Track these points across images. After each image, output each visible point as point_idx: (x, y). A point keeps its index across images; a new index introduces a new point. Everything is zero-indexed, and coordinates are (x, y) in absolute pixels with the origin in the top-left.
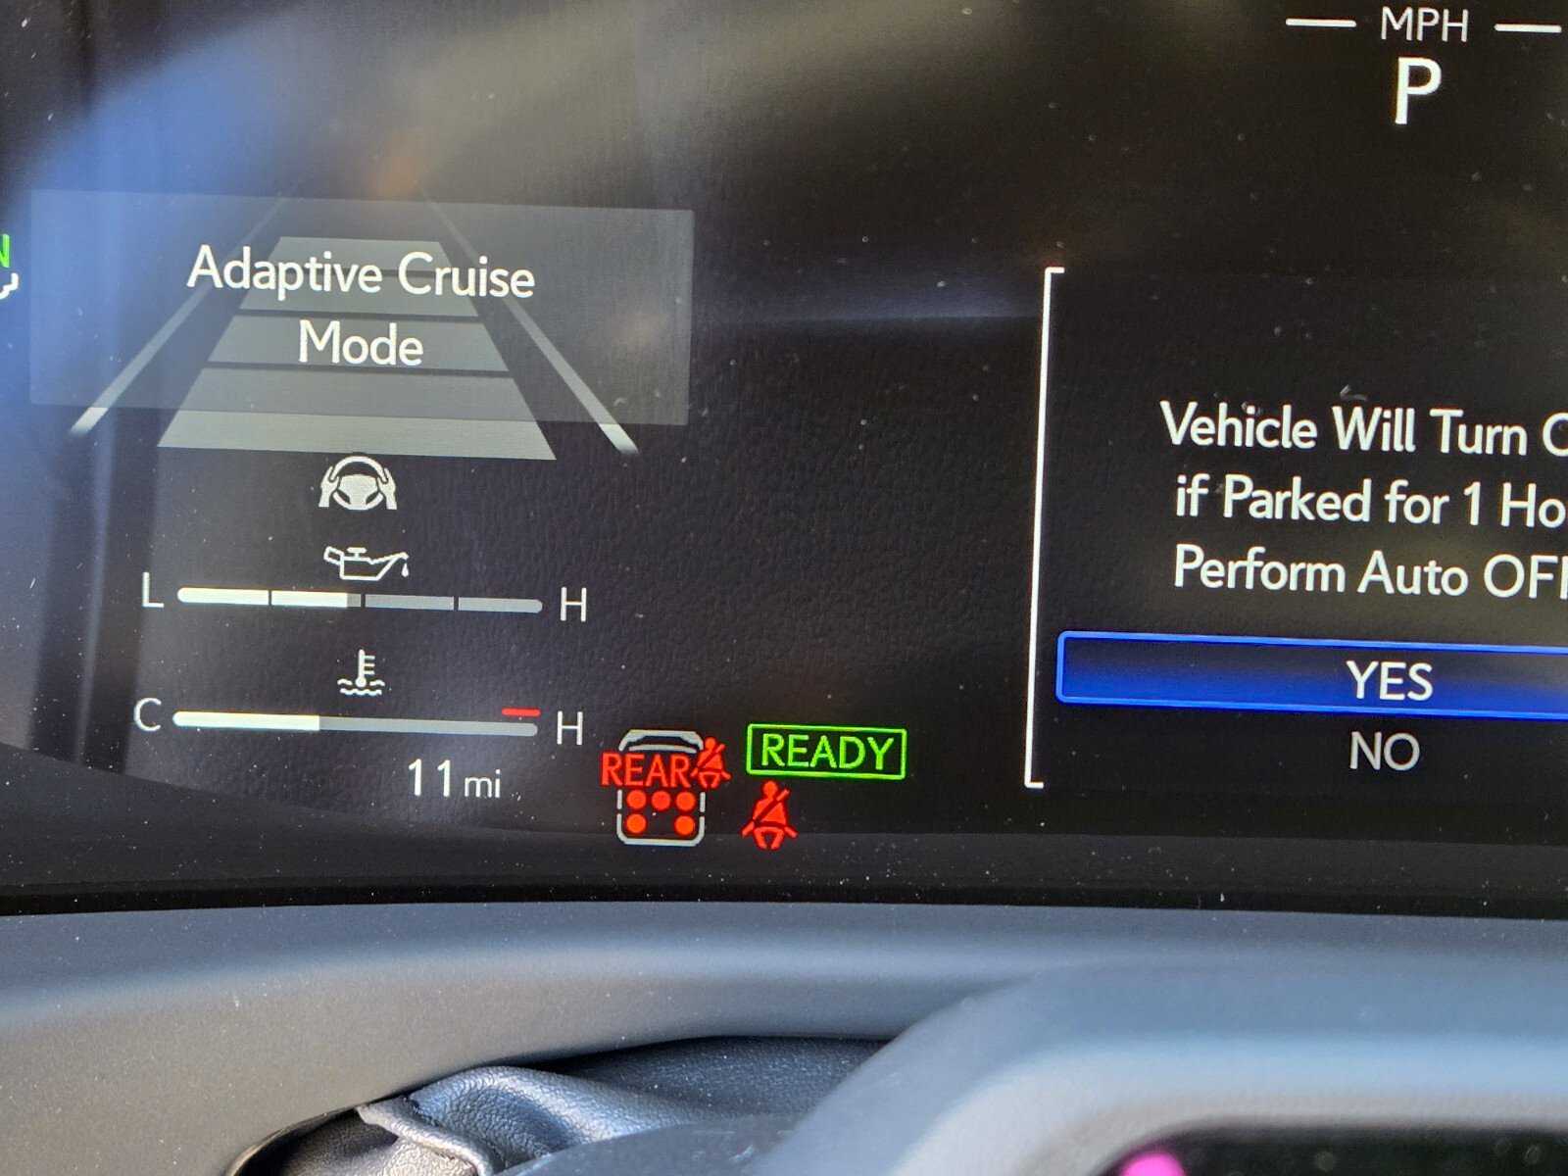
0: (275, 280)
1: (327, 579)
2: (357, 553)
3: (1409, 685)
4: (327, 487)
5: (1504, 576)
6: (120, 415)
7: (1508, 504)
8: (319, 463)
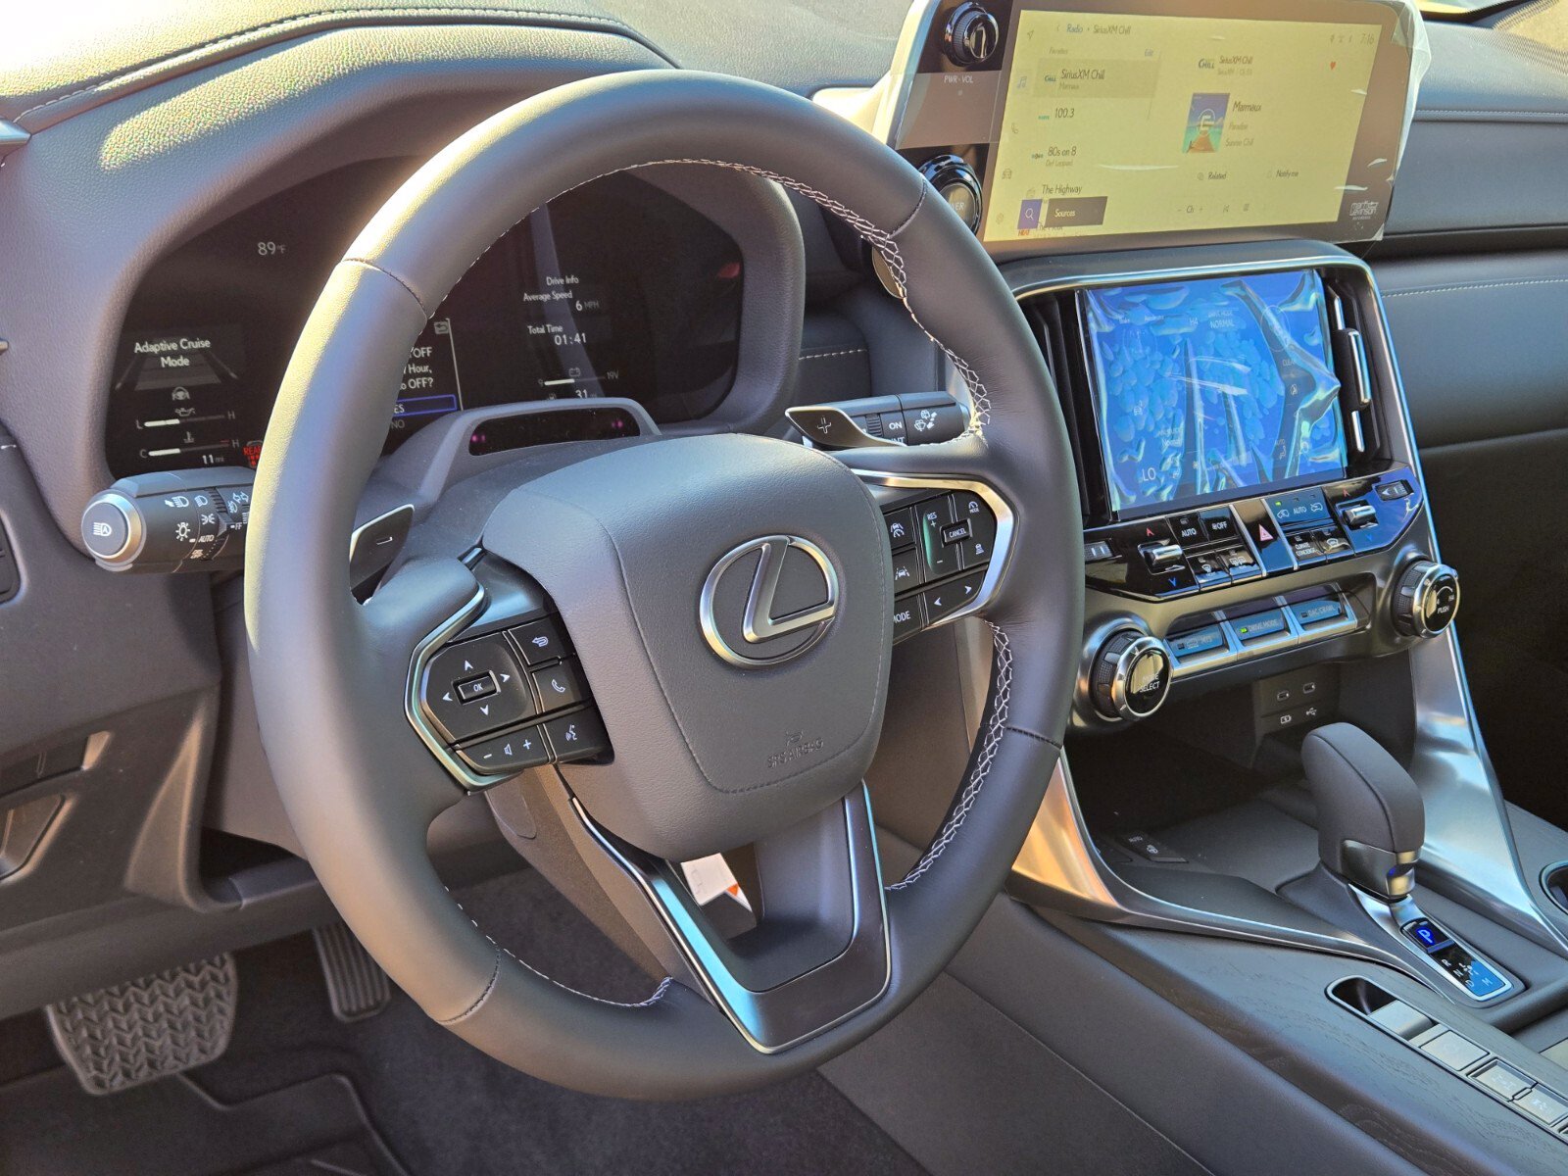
0: (154, 349)
1: (176, 416)
2: (183, 410)
3: (399, 409)
4: (174, 395)
5: (412, 384)
6: (124, 385)
7: (410, 369)
8: (170, 390)
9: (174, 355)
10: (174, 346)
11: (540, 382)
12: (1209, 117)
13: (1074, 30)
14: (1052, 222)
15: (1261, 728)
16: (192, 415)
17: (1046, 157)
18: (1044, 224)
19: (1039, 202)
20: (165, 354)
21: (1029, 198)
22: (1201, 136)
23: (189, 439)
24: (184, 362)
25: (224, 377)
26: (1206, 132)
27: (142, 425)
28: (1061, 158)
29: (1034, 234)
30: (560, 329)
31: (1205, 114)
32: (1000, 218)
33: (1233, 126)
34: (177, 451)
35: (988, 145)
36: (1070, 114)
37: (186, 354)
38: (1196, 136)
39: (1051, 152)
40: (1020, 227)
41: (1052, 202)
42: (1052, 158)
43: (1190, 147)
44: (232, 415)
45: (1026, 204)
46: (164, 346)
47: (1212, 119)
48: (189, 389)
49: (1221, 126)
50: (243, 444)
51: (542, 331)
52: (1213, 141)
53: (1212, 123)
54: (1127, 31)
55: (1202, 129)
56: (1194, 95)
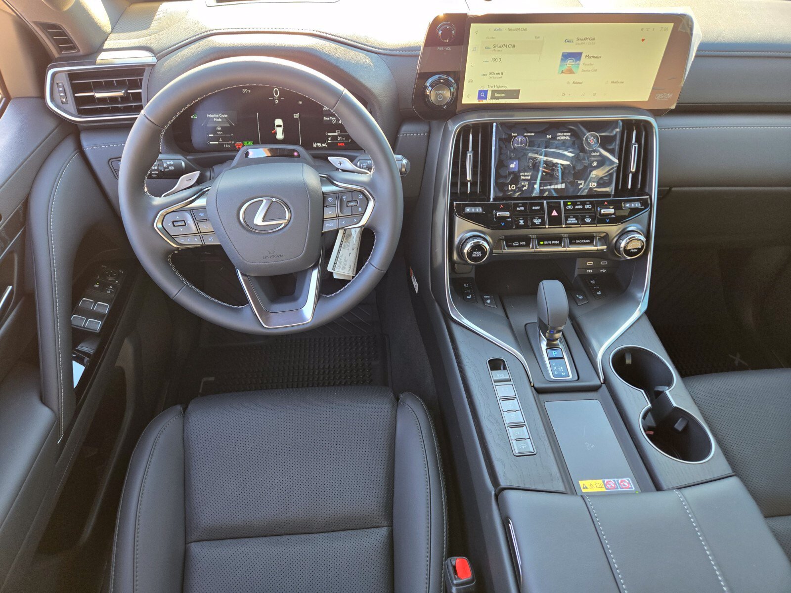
0: (212, 116)
2: (219, 132)
6: (204, 125)
8: (216, 127)
9: (218, 118)
10: (218, 116)
11: (326, 133)
12: (572, 61)
13: (498, 30)
14: (493, 98)
15: (577, 273)
16: (222, 134)
17: (488, 75)
18: (490, 98)
19: (487, 91)
20: (215, 118)
21: (482, 89)
22: (568, 68)
23: (221, 140)
24: (220, 120)
25: (231, 125)
26: (570, 67)
27: (208, 135)
28: (496, 76)
29: (484, 102)
30: (335, 119)
31: (571, 60)
32: (469, 96)
33: (585, 64)
34: (217, 143)
35: (460, 71)
36: (499, 60)
37: (221, 118)
38: (565, 68)
39: (491, 73)
40: (478, 99)
41: (492, 91)
42: (491, 76)
43: (562, 72)
44: (233, 135)
45: (480, 92)
46: (215, 116)
47: (573, 62)
48: (221, 127)
49: (579, 64)
50: (235, 143)
51: (328, 119)
52: (574, 70)
53: (574, 63)
54: (526, 30)
55: (568, 65)
56: (563, 53)
